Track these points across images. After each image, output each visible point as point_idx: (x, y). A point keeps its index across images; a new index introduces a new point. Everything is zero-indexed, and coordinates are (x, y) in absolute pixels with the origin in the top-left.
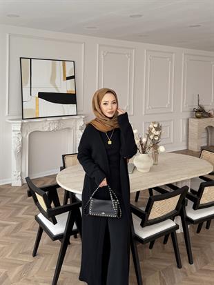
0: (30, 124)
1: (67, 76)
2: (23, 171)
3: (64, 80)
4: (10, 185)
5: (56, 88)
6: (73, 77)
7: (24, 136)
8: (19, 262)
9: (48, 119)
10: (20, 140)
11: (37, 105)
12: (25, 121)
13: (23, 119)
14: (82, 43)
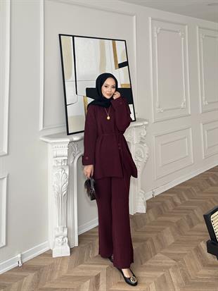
3: (116, 69)
13: (68, 134)
14: (133, 16)
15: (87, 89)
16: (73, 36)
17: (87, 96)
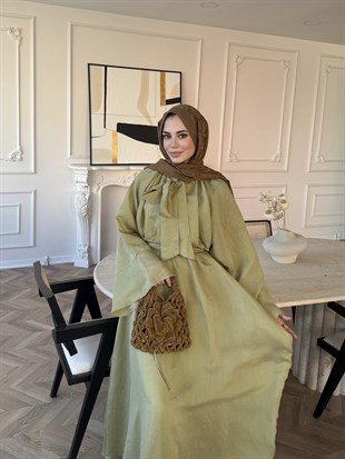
0: (104, 174)
1: (168, 98)
2: (92, 244)
3: (162, 104)
4: (73, 264)
5: (148, 117)
6: (178, 100)
7: (94, 190)
8: (27, 400)
9: (132, 168)
10: (87, 197)
11: (115, 143)
12: (94, 168)
13: (91, 165)
14: (198, 40)
15: (119, 124)
16: (106, 67)
17: (118, 131)
